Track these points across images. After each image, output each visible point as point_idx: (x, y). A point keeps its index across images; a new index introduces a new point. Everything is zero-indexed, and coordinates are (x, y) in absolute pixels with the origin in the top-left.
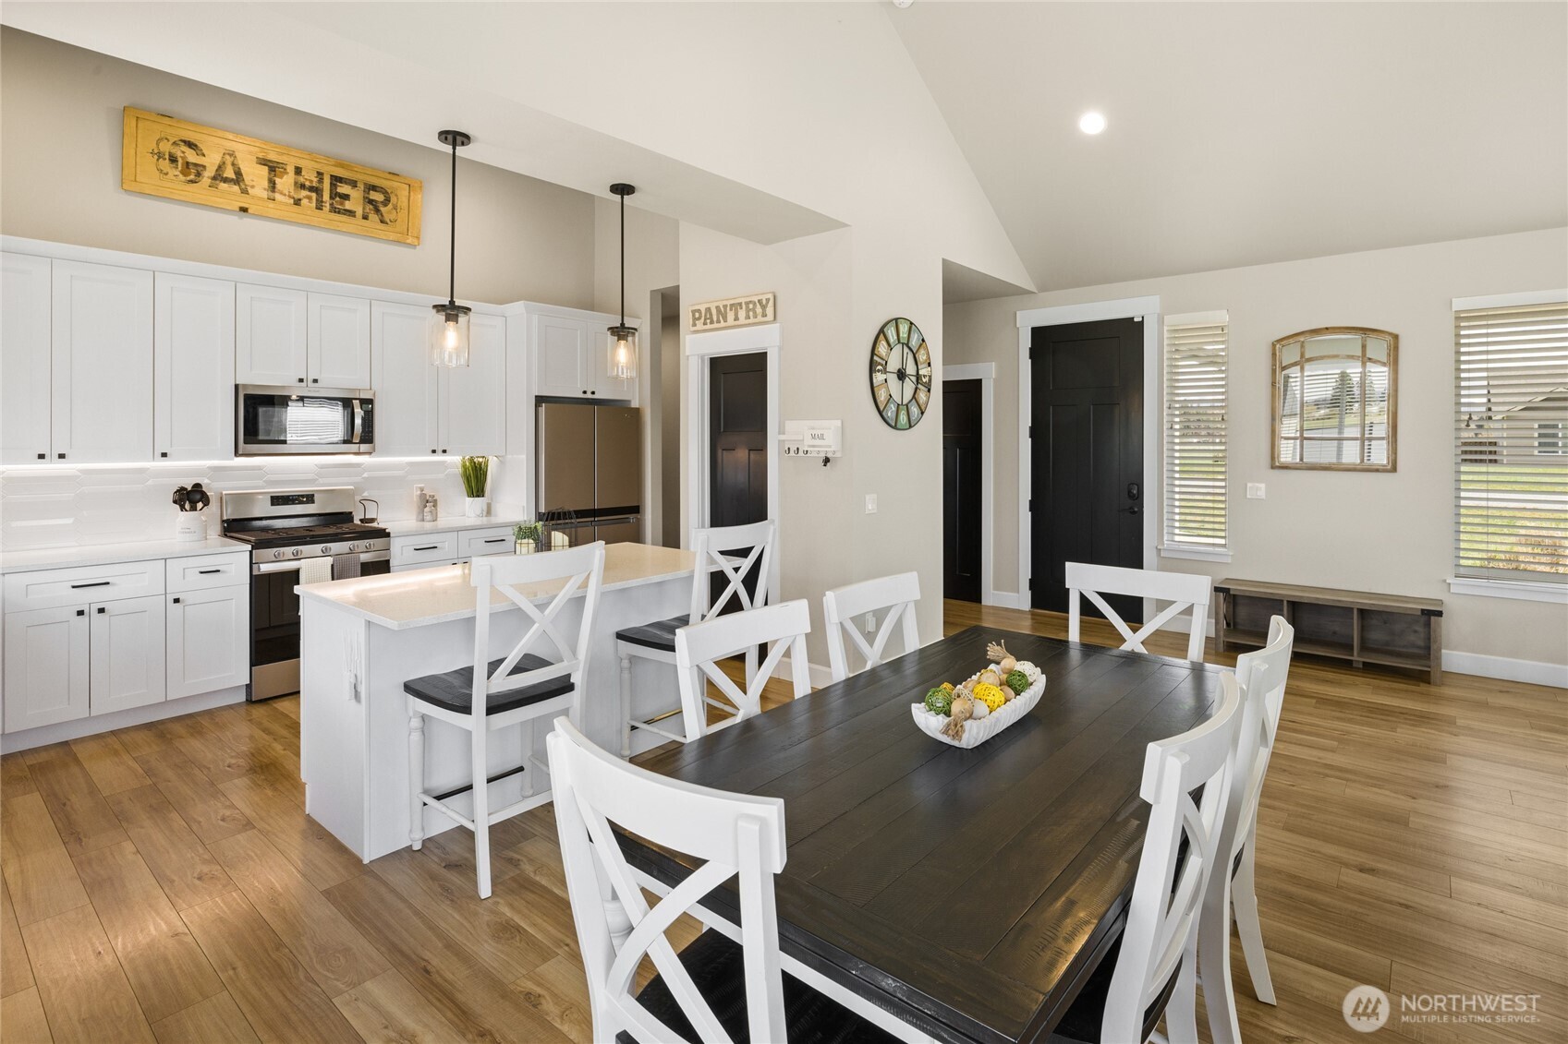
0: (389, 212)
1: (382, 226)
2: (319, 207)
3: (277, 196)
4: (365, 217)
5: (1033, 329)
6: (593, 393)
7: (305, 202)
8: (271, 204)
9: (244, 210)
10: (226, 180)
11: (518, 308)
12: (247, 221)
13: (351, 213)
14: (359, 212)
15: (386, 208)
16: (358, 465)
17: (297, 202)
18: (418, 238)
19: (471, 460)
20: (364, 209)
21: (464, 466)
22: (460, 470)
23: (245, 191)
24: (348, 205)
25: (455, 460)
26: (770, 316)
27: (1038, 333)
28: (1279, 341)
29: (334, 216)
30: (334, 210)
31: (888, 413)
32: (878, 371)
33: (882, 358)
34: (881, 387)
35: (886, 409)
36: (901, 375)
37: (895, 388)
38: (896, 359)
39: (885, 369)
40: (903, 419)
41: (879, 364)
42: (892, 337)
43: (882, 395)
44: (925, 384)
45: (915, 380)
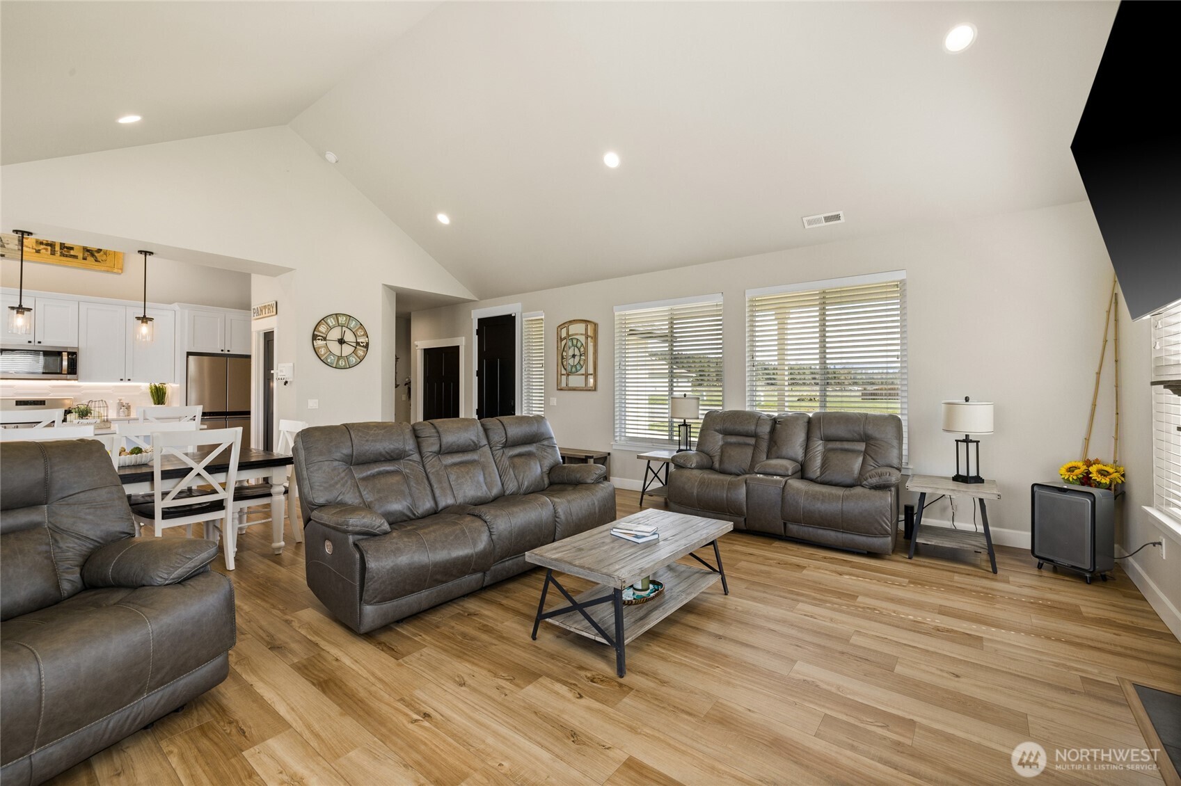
0: (102, 256)
1: (97, 263)
2: (53, 254)
3: (25, 249)
4: (85, 259)
5: (479, 319)
6: (228, 351)
7: (44, 252)
9: (2, 255)
11: (176, 306)
12: (3, 261)
13: (75, 257)
14: (81, 256)
15: (99, 254)
16: (79, 387)
17: (39, 252)
18: (122, 269)
19: (155, 386)
20: (83, 254)
21: (151, 388)
22: (149, 391)
23: (2, 246)
24: (72, 253)
25: (145, 386)
26: (274, 313)
27: (481, 321)
28: (559, 326)
29: (67, 258)
30: (63, 255)
31: (329, 361)
32: (319, 339)
33: (322, 333)
34: (322, 347)
35: (326, 358)
36: (341, 341)
37: (335, 348)
38: (335, 334)
39: (325, 339)
40: (342, 363)
41: (319, 336)
42: (332, 323)
43: (322, 351)
44: (363, 346)
45: (354, 345)
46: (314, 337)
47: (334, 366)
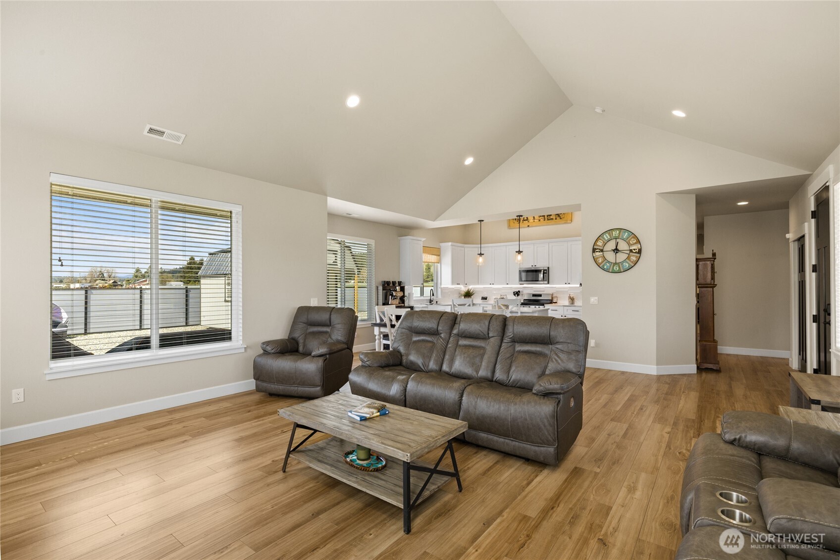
0: (562, 216)
1: (561, 220)
2: (544, 220)
3: (535, 220)
4: (556, 219)
7: (541, 220)
8: (534, 223)
9: (528, 226)
10: (525, 220)
12: (530, 229)
13: (552, 219)
14: (554, 218)
17: (539, 220)
18: (571, 220)
23: (529, 222)
24: (551, 217)
29: (549, 221)
30: (548, 220)
31: (605, 267)
32: (597, 252)
33: (600, 246)
34: (599, 257)
35: (603, 266)
36: (616, 250)
37: (610, 256)
38: (611, 245)
39: (602, 251)
40: (616, 268)
41: (597, 249)
42: (607, 237)
43: (600, 260)
44: (636, 252)
45: (628, 252)
46: (594, 250)
47: (610, 271)
